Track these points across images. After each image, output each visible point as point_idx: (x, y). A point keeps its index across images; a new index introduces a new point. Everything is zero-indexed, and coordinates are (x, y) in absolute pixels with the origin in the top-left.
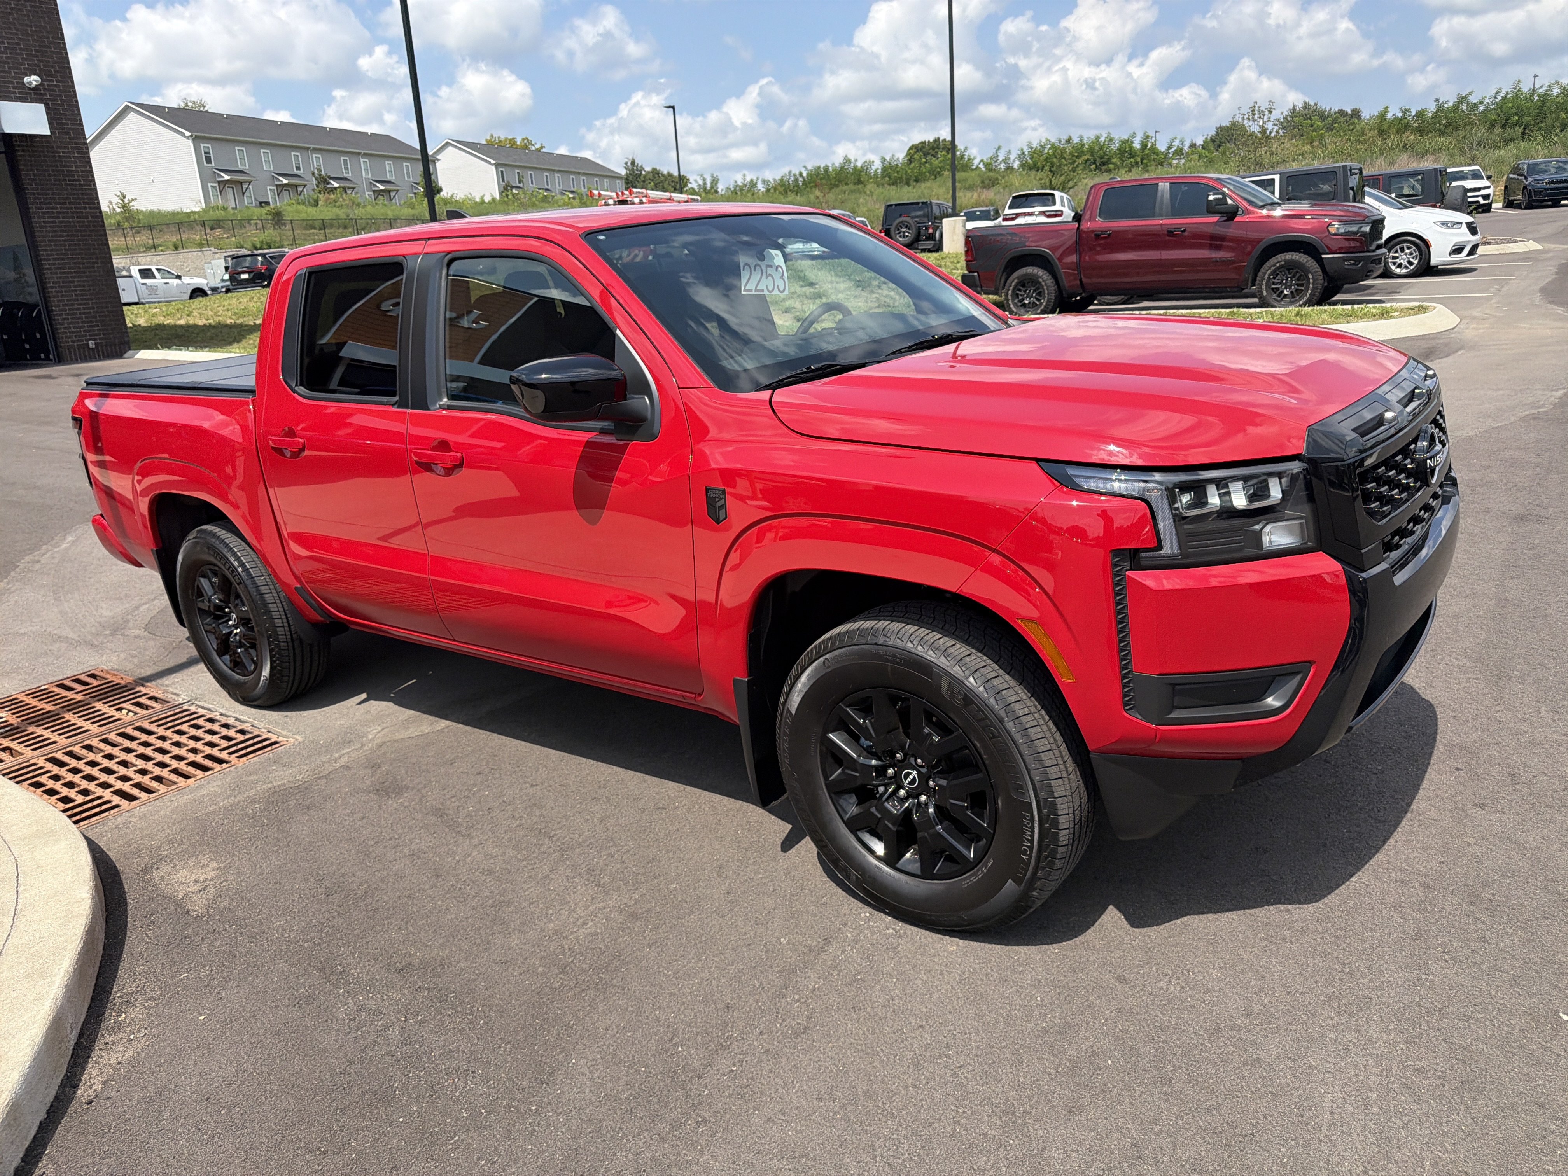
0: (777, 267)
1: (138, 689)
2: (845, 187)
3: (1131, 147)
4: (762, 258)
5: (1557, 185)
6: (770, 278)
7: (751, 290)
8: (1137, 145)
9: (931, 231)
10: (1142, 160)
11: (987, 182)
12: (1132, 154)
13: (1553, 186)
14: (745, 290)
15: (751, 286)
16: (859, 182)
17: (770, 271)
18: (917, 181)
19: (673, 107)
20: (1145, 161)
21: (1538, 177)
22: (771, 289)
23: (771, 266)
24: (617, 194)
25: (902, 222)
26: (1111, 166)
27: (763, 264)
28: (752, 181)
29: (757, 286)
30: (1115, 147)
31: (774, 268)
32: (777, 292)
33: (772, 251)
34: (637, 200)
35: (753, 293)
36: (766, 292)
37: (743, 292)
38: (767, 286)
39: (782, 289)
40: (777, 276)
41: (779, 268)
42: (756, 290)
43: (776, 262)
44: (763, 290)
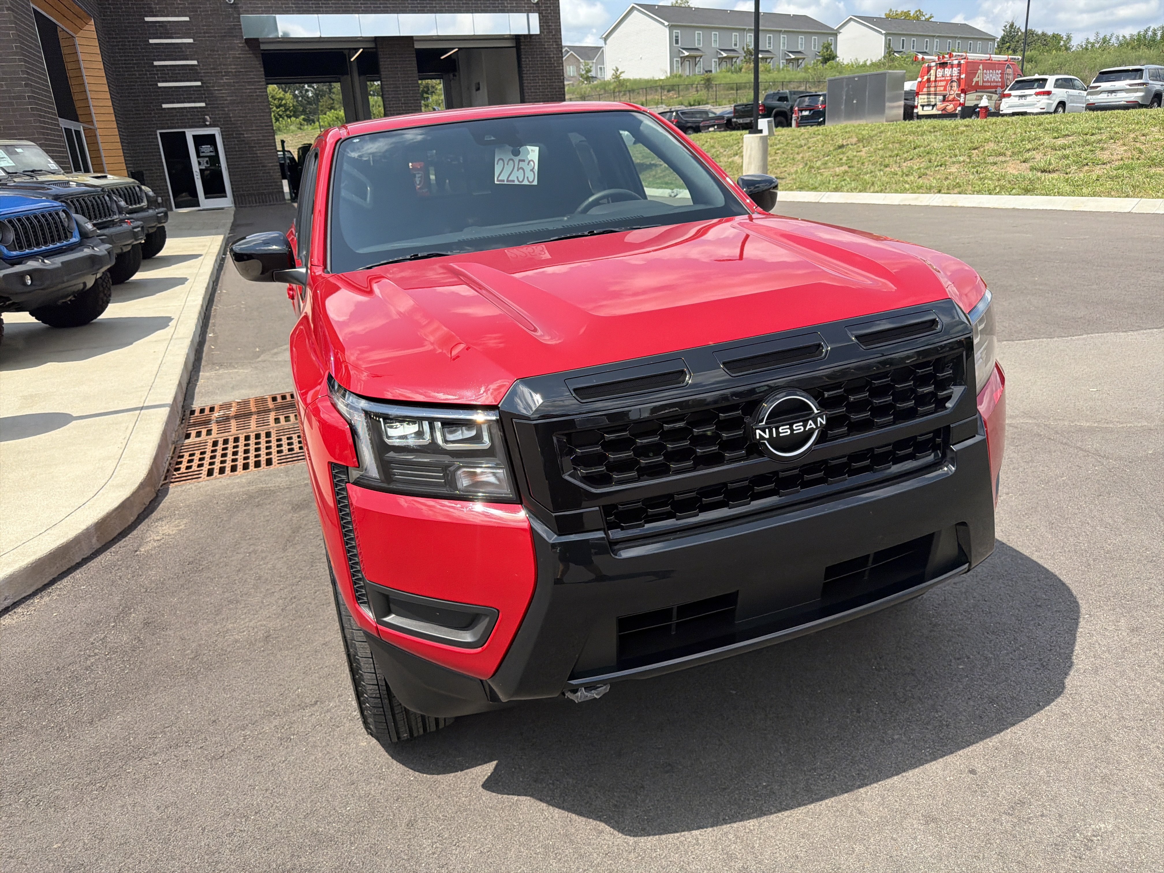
0: (529, 162)
4: (516, 153)
6: (521, 171)
7: (503, 181)
14: (498, 180)
15: (504, 177)
17: (522, 164)
22: (521, 180)
23: (524, 161)
24: (939, 58)
27: (516, 159)
29: (508, 177)
31: (527, 162)
32: (526, 182)
33: (530, 148)
34: (956, 62)
35: (505, 183)
36: (516, 183)
37: (496, 182)
38: (517, 177)
39: (531, 180)
40: (527, 169)
41: (532, 163)
42: (507, 181)
43: (530, 157)
44: (514, 181)
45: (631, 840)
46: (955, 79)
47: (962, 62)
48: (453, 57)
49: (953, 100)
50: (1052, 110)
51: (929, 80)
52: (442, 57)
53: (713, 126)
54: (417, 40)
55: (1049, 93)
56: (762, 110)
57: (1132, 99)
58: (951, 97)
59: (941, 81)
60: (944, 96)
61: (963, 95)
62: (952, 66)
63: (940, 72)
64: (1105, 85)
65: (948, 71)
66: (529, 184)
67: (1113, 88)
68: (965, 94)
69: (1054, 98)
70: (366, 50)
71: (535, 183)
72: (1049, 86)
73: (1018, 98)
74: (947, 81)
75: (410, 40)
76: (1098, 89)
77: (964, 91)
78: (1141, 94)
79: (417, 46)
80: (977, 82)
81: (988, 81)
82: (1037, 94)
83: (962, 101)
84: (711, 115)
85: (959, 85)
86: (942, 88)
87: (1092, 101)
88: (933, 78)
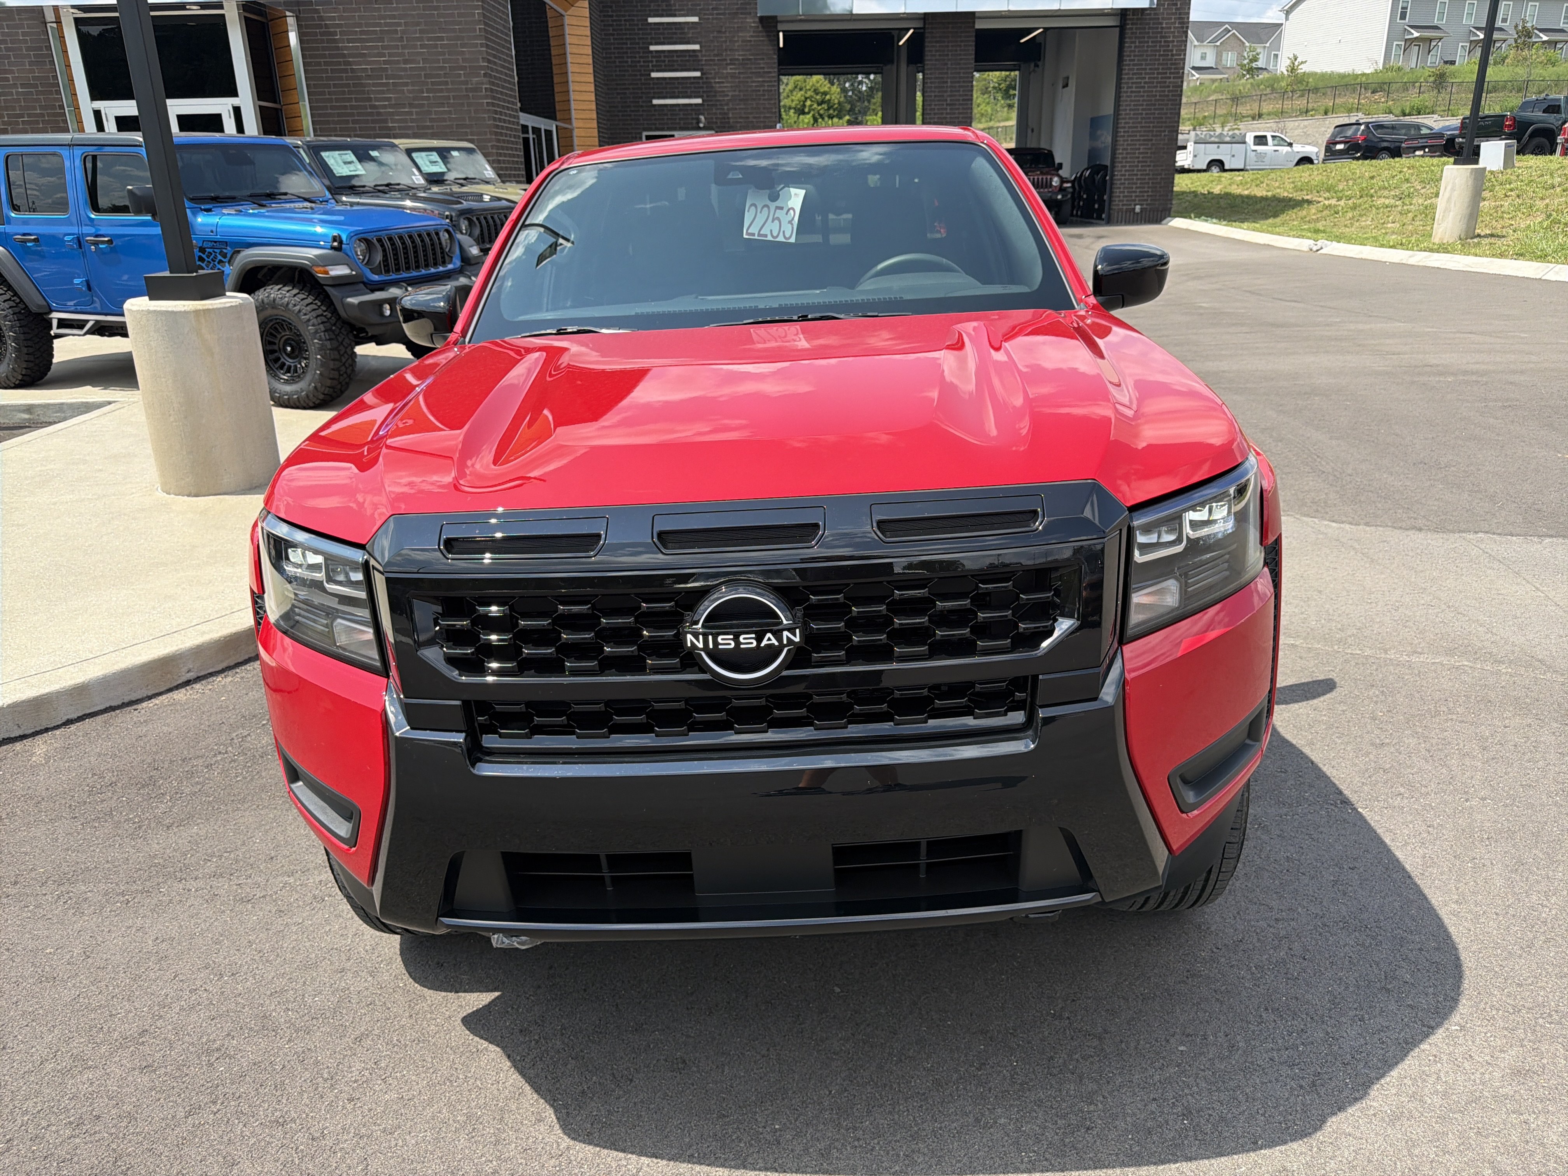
0: (789, 210)
4: (774, 197)
6: (776, 222)
7: (753, 235)
14: (748, 234)
15: (754, 230)
17: (779, 213)
22: (775, 234)
23: (782, 208)
27: (773, 205)
29: (760, 231)
31: (785, 210)
32: (781, 239)
33: (793, 191)
35: (756, 237)
36: (770, 238)
37: (745, 236)
38: (771, 231)
39: (788, 235)
40: (785, 220)
41: (792, 212)
42: (759, 235)
43: (790, 204)
44: (766, 236)
45: (566, 1141)
48: (1038, 40)
52: (1022, 41)
53: (1422, 148)
54: (980, 18)
56: (1510, 126)
66: (784, 240)
70: (917, 31)
71: (793, 240)
75: (970, 16)
79: (980, 25)
84: (1424, 131)
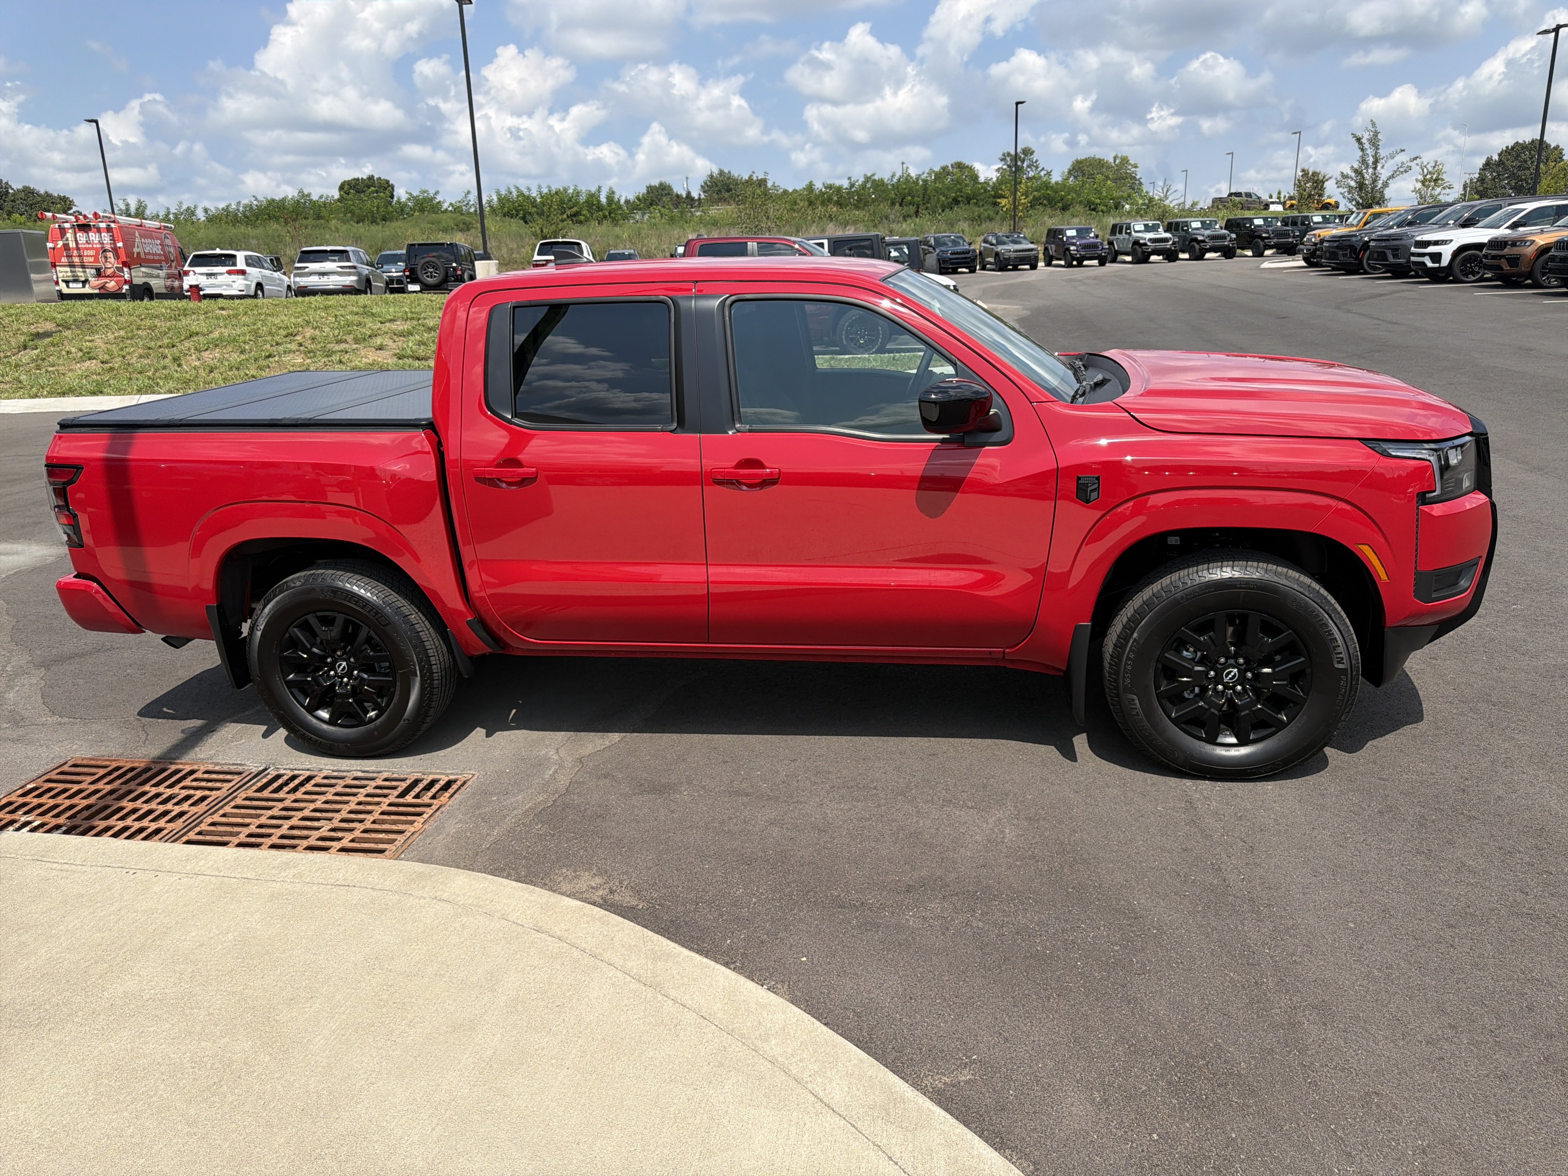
1: (173, 768)
2: (305, 222)
3: (599, 201)
5: (957, 256)
8: (603, 200)
9: (459, 272)
10: (610, 213)
11: (461, 225)
12: (600, 208)
13: (954, 256)
16: (319, 217)
18: (384, 219)
19: (96, 122)
20: (612, 215)
21: (943, 248)
24: (76, 218)
25: (428, 262)
26: (582, 218)
28: (188, 208)
30: (583, 198)
34: (103, 225)
46: (108, 247)
47: (113, 225)
49: (113, 276)
50: (252, 293)
51: (66, 247)
55: (243, 272)
57: (348, 283)
58: (109, 272)
59: (87, 249)
60: (98, 270)
61: (125, 269)
62: (99, 230)
63: (81, 237)
64: (313, 266)
65: (93, 236)
67: (323, 270)
68: (130, 269)
69: (250, 278)
72: (241, 264)
73: (205, 277)
74: (96, 249)
76: (307, 270)
77: (125, 264)
78: (354, 278)
80: (138, 253)
81: (149, 254)
82: (230, 273)
83: (127, 276)
85: (117, 256)
86: (92, 259)
87: (302, 284)
88: (72, 245)
